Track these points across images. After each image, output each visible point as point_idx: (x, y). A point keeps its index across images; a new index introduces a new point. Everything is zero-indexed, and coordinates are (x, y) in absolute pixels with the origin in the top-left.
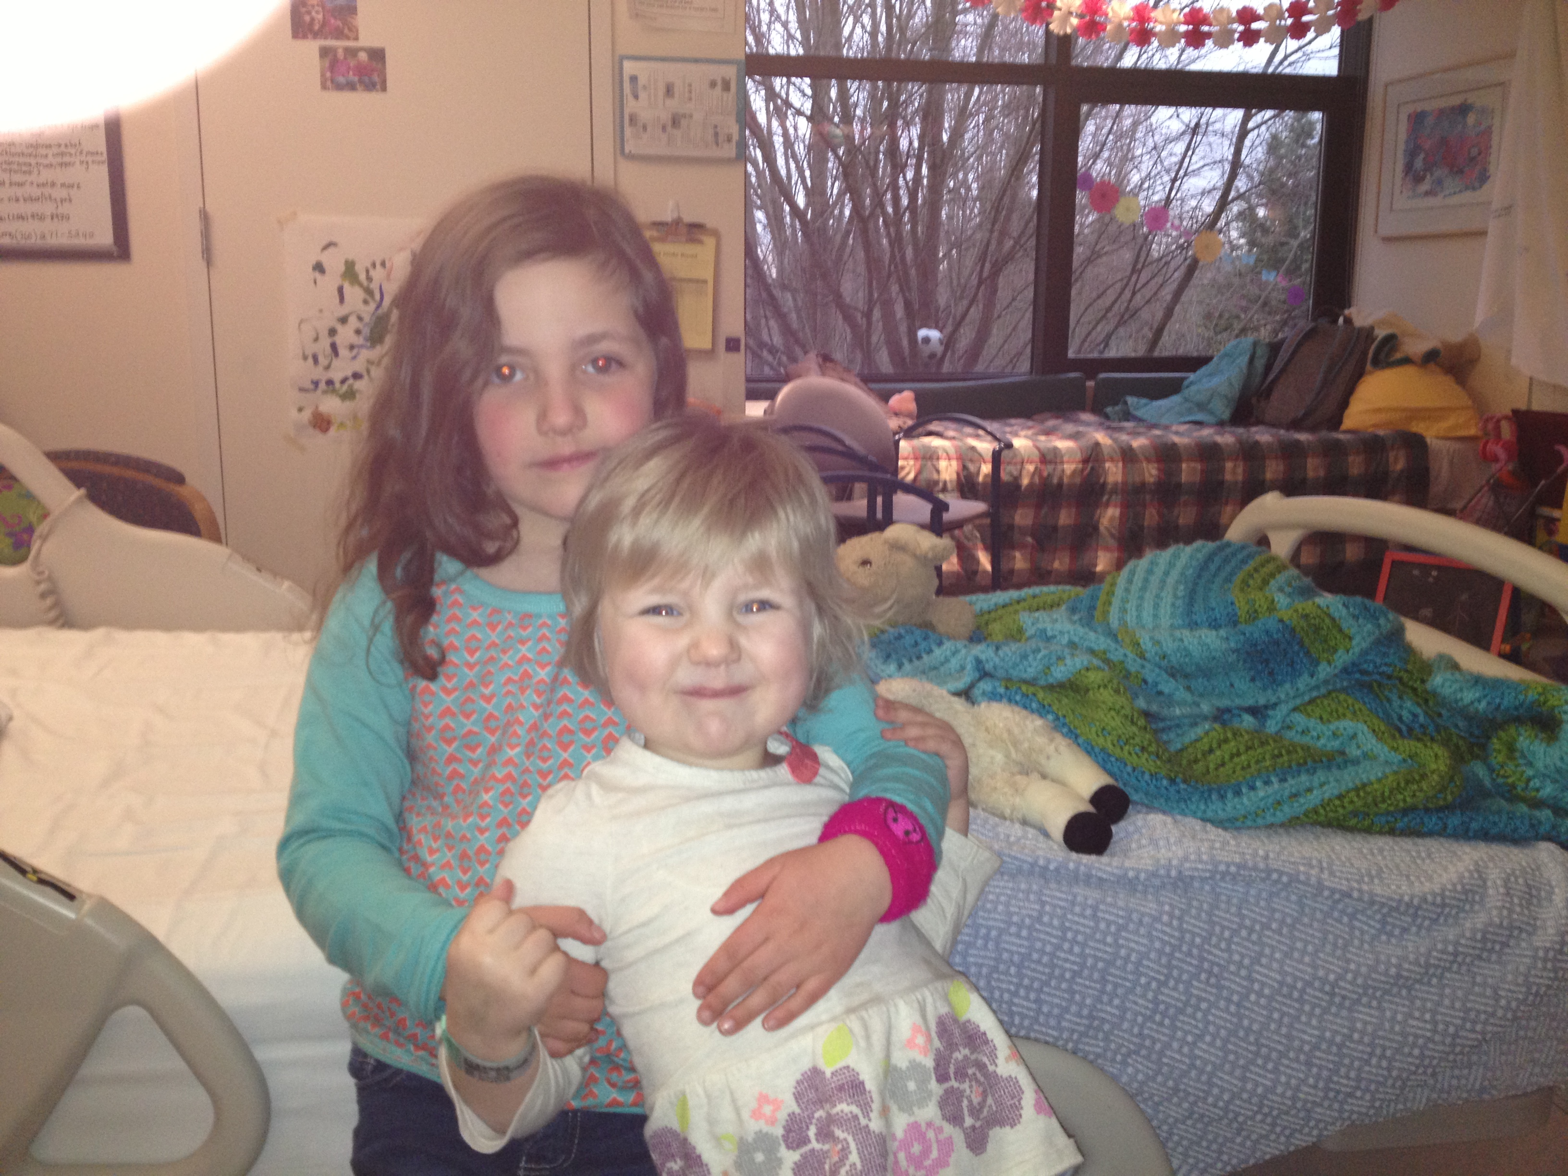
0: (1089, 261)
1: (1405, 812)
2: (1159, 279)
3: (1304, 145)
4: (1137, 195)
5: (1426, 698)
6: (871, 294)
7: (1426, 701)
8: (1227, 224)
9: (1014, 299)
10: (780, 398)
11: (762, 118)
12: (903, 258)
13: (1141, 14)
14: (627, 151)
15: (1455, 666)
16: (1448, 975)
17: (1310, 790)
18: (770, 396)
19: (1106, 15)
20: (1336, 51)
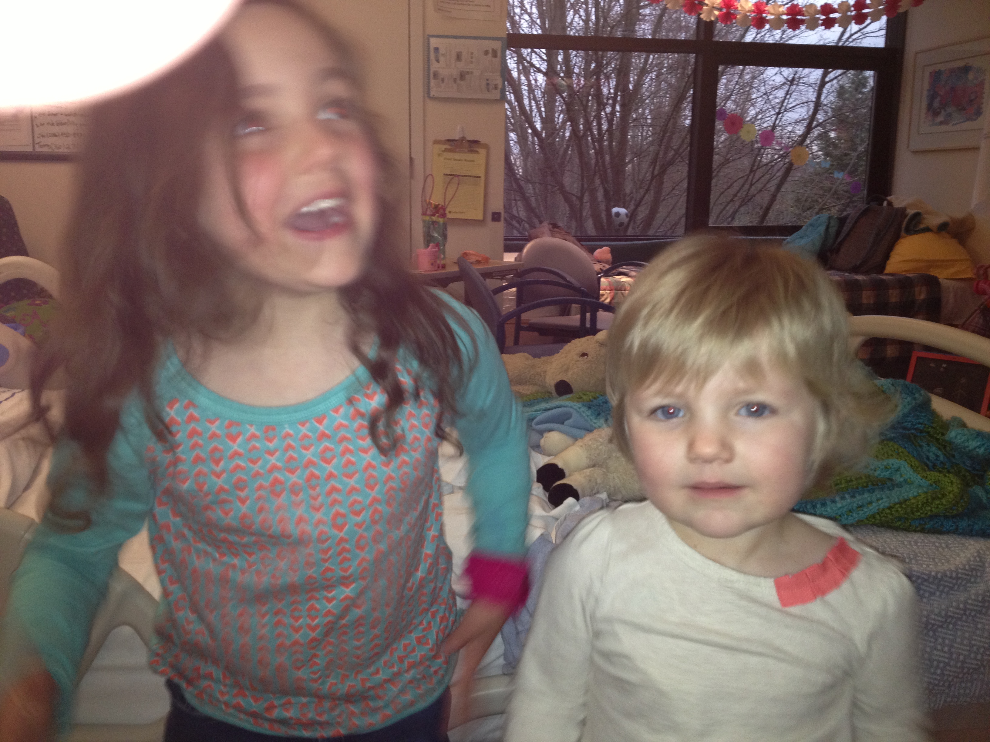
0: (722, 165)
1: (932, 517)
2: (768, 176)
3: (861, 93)
4: (753, 123)
5: (945, 445)
6: (583, 185)
7: (945, 447)
8: (811, 142)
9: (673, 189)
10: (525, 250)
11: (515, 74)
12: (604, 162)
13: (759, 9)
14: (431, 95)
15: (964, 425)
16: (959, 623)
17: (870, 503)
18: (519, 249)
19: (736, 8)
20: (883, 32)
